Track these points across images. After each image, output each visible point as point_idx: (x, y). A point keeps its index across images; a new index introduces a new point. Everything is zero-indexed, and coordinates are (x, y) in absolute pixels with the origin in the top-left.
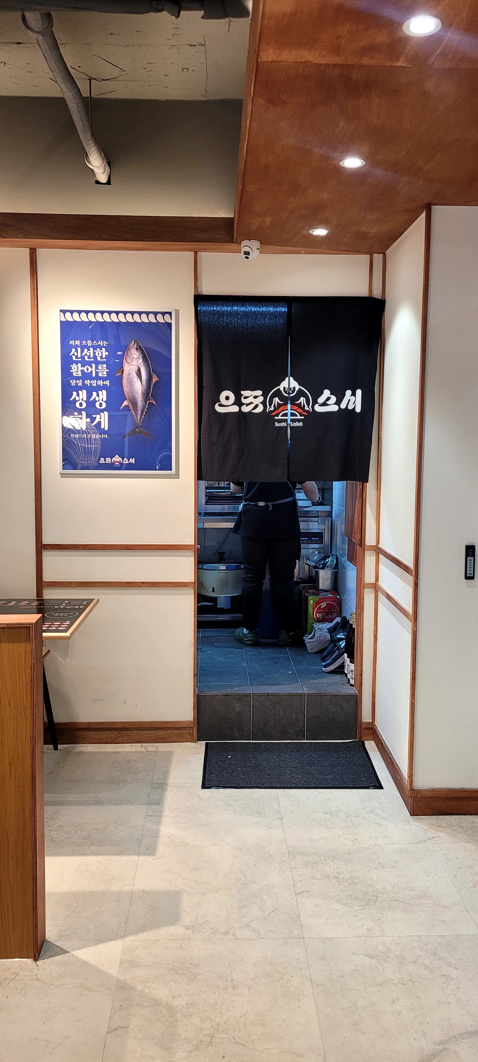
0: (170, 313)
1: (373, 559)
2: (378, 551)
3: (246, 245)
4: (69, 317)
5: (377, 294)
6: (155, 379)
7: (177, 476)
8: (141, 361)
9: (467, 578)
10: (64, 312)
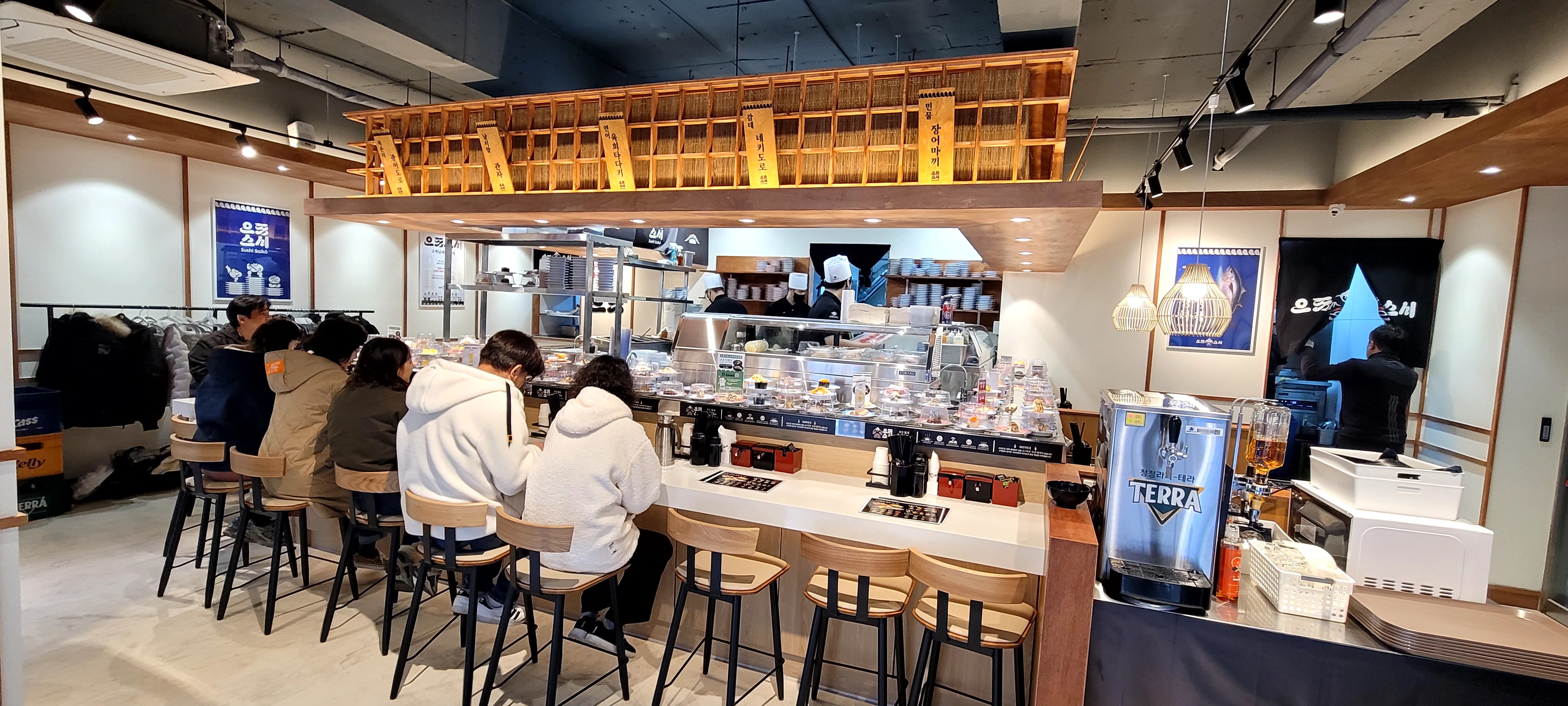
0: (1259, 249)
1: (1416, 423)
2: (1420, 416)
3: (1333, 207)
4: (1184, 252)
5: (1435, 235)
6: (1243, 291)
7: (1253, 354)
8: (1234, 279)
9: (1541, 440)
10: (1181, 249)
